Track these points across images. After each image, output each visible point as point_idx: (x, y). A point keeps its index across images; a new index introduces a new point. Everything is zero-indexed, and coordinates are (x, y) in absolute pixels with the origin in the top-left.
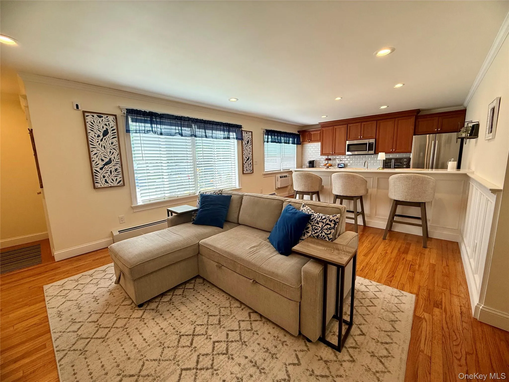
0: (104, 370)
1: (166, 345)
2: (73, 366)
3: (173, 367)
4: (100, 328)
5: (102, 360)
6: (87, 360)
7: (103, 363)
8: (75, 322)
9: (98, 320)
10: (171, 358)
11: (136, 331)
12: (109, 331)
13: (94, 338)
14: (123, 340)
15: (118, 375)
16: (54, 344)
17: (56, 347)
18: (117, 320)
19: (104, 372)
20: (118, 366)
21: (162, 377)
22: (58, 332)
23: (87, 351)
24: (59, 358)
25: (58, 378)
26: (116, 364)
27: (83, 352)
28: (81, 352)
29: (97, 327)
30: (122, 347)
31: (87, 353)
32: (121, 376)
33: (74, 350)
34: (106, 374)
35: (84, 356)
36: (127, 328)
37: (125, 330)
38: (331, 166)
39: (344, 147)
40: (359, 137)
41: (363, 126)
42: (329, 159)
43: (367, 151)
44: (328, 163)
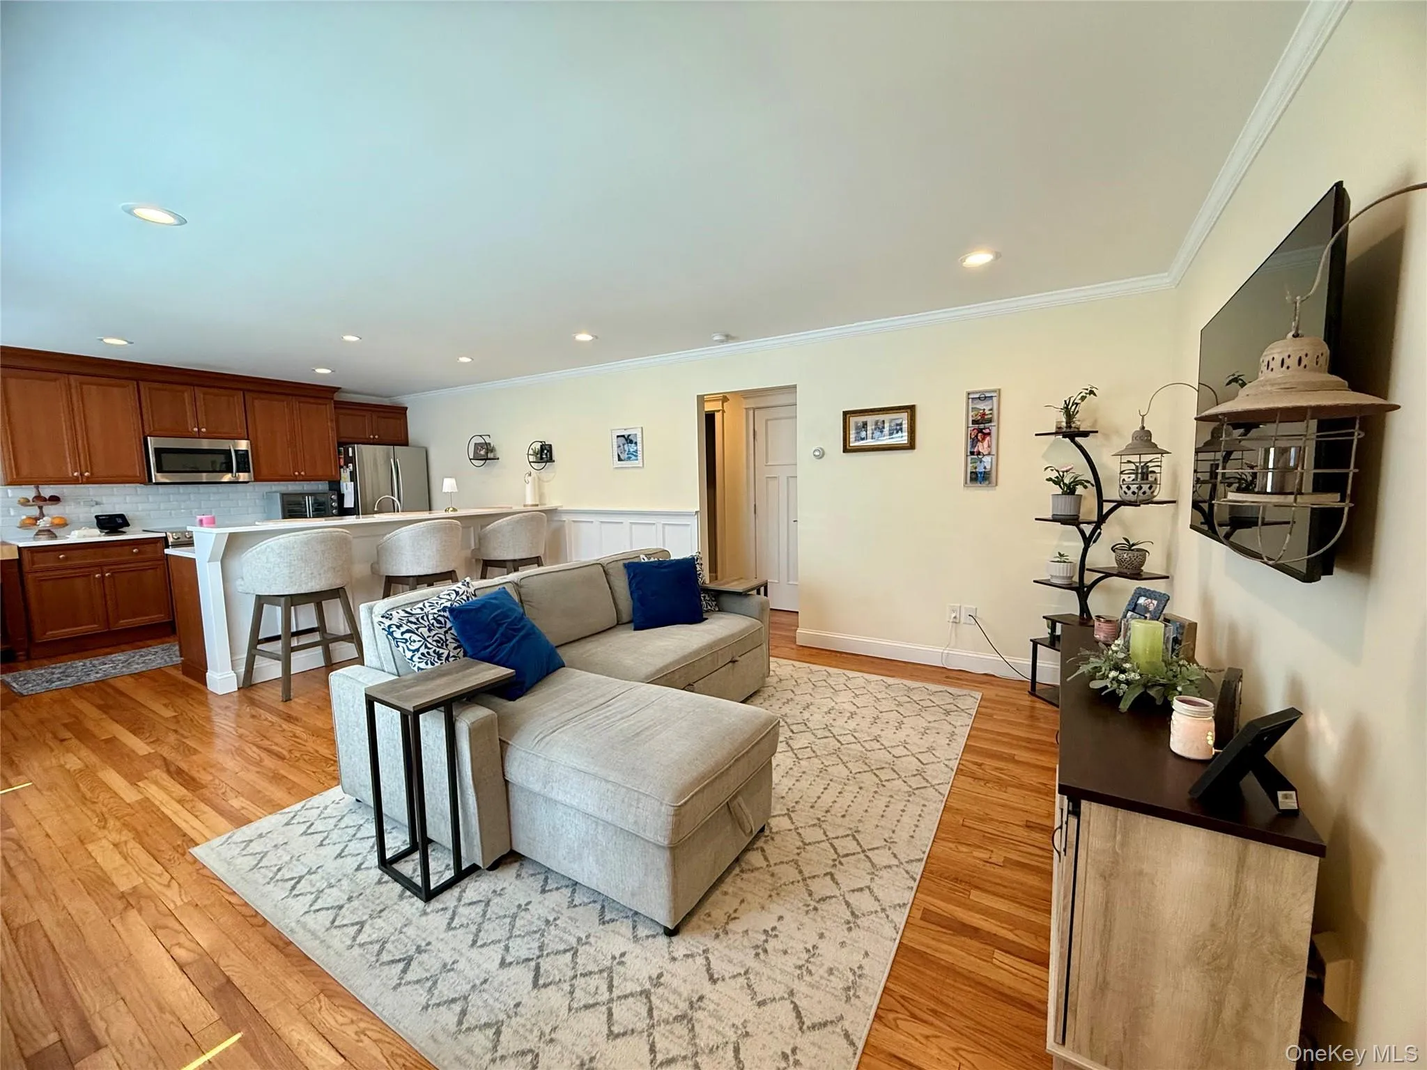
0: (889, 802)
1: (822, 766)
2: (912, 837)
3: (844, 751)
4: (839, 856)
5: (881, 813)
6: (894, 828)
7: (884, 808)
8: (853, 913)
9: (826, 875)
10: (835, 756)
11: (816, 805)
12: (837, 838)
13: (861, 847)
14: (840, 810)
15: (884, 786)
16: (911, 901)
17: (912, 888)
18: (810, 844)
19: (892, 800)
20: (876, 792)
21: (859, 754)
22: (892, 921)
23: (885, 840)
24: (918, 864)
25: (934, 841)
26: (875, 795)
27: (889, 843)
28: (891, 846)
29: (841, 863)
30: (852, 804)
31: (886, 836)
32: (884, 783)
33: (895, 856)
34: (891, 796)
35: (894, 836)
36: (819, 819)
37: (823, 819)
38: (65, 525)
39: (136, 457)
40: (196, 429)
41: (200, 395)
42: (47, 498)
43: (232, 472)
44: (42, 515)
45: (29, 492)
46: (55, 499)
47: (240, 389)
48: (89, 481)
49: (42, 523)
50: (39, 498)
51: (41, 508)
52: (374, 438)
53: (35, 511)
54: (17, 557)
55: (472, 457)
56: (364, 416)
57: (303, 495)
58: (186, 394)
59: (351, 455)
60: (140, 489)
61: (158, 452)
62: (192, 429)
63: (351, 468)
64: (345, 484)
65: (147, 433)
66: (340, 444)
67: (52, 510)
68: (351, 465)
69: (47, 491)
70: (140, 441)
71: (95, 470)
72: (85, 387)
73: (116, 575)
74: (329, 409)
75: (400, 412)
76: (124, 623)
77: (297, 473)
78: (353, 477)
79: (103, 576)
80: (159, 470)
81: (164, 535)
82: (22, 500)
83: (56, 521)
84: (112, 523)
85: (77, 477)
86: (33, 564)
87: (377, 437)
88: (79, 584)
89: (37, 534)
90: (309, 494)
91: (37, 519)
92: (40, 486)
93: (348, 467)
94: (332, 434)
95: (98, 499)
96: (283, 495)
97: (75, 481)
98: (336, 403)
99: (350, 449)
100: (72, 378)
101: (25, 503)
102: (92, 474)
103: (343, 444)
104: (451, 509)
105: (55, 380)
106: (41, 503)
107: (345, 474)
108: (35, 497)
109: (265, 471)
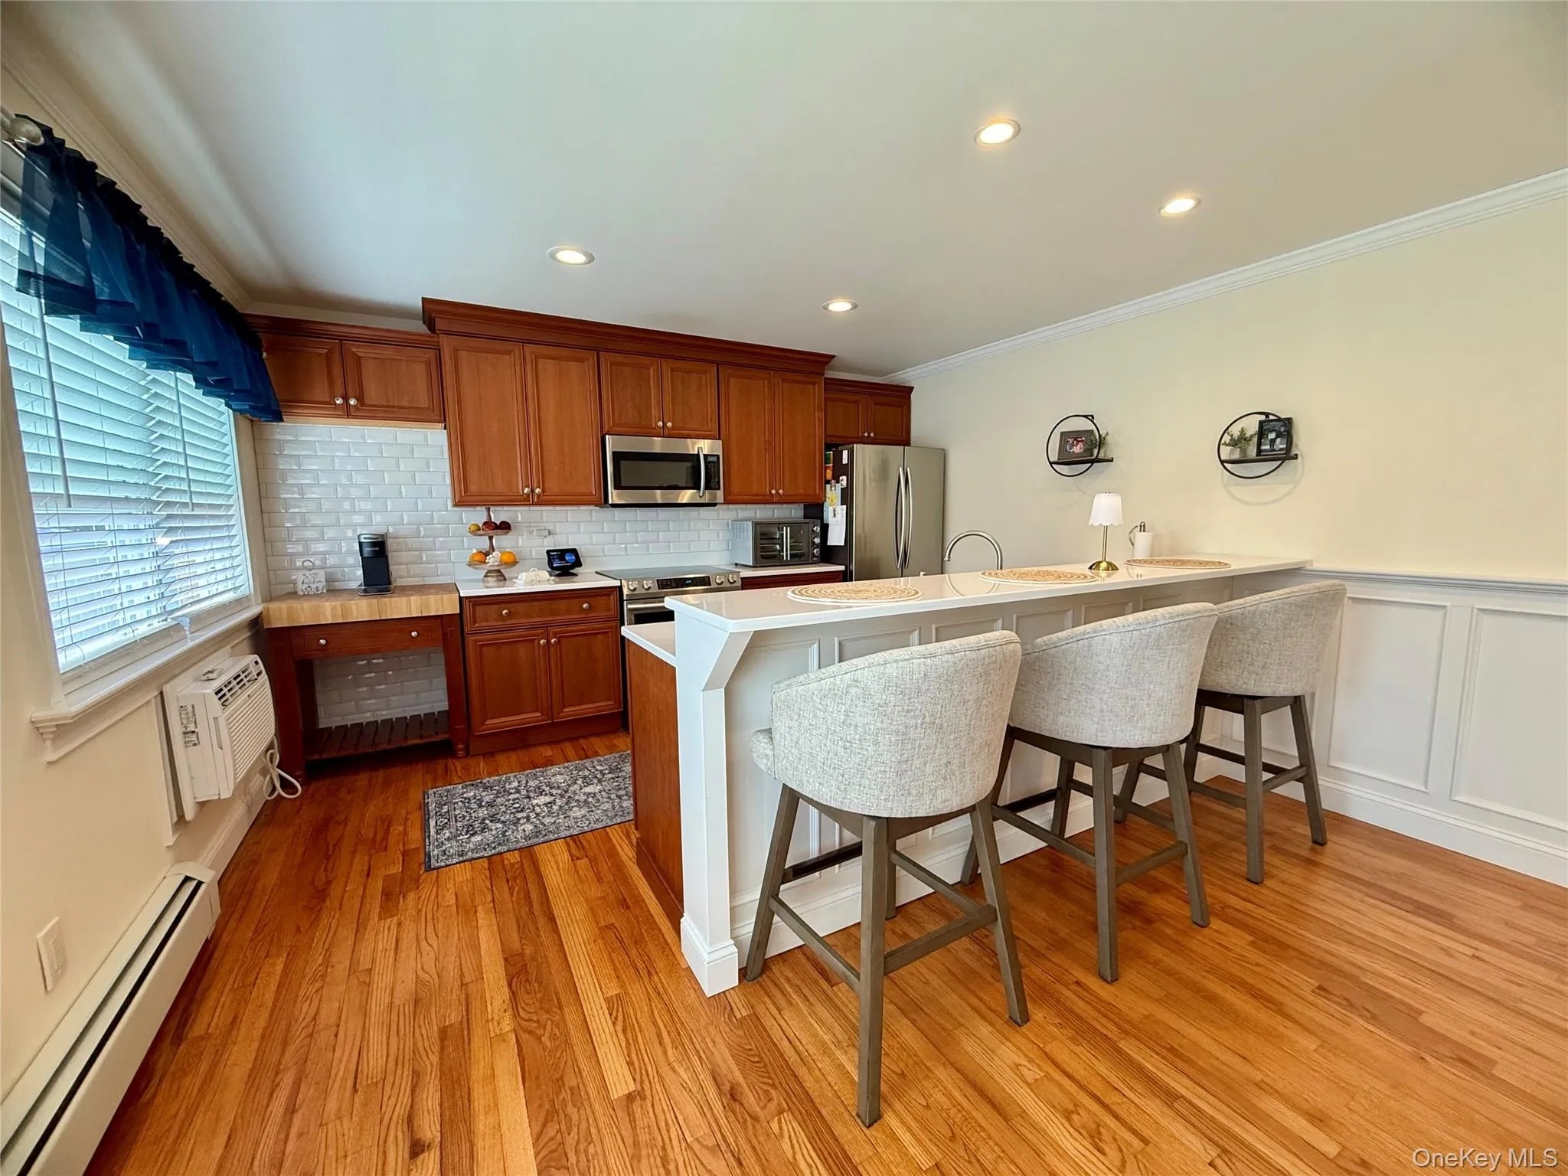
38: (514, 563)
39: (593, 467)
40: (660, 424)
41: (667, 374)
42: (498, 524)
43: (698, 488)
44: (492, 548)
45: (478, 516)
46: (505, 527)
47: (712, 362)
48: (541, 502)
49: (492, 560)
50: (489, 524)
51: (491, 538)
52: (869, 436)
53: (483, 543)
54: (458, 612)
55: (1054, 457)
56: (857, 402)
57: (780, 525)
58: (652, 369)
59: (845, 461)
60: (595, 512)
61: (617, 456)
62: (656, 425)
63: (844, 483)
64: (831, 509)
65: (606, 429)
66: (828, 447)
67: (502, 541)
68: (844, 478)
69: (499, 515)
70: (598, 440)
71: (547, 485)
72: (541, 362)
73: (563, 641)
74: (818, 391)
75: (903, 393)
76: (570, 711)
77: (773, 492)
78: (847, 497)
79: (548, 642)
80: (617, 486)
81: (617, 583)
82: (473, 528)
83: (506, 558)
84: (564, 562)
85: (528, 495)
86: (475, 623)
87: (872, 435)
88: (522, 651)
89: (486, 576)
90: (787, 524)
91: (487, 554)
92: (492, 508)
93: (838, 482)
94: (819, 432)
95: (550, 527)
96: (757, 525)
97: (526, 501)
98: (826, 379)
99: (845, 454)
100: (529, 348)
101: (476, 531)
102: (543, 491)
103: (834, 445)
104: (1104, 565)
105: (509, 353)
106: (491, 532)
107: (833, 494)
108: (485, 524)
109: (736, 488)
